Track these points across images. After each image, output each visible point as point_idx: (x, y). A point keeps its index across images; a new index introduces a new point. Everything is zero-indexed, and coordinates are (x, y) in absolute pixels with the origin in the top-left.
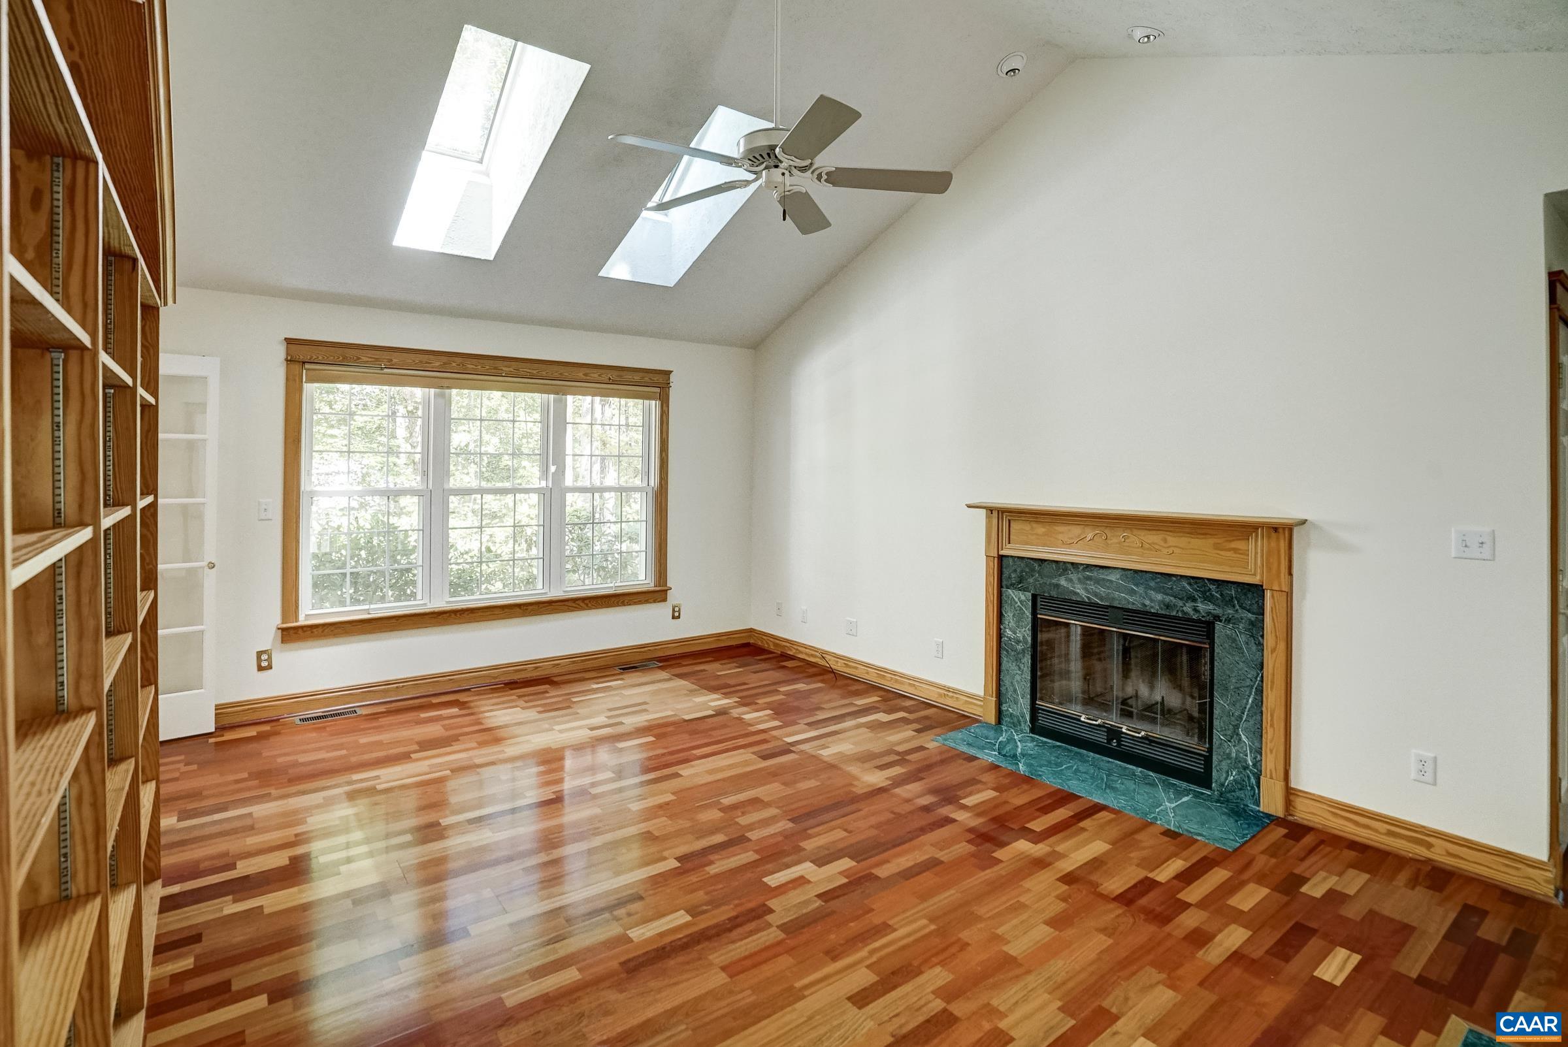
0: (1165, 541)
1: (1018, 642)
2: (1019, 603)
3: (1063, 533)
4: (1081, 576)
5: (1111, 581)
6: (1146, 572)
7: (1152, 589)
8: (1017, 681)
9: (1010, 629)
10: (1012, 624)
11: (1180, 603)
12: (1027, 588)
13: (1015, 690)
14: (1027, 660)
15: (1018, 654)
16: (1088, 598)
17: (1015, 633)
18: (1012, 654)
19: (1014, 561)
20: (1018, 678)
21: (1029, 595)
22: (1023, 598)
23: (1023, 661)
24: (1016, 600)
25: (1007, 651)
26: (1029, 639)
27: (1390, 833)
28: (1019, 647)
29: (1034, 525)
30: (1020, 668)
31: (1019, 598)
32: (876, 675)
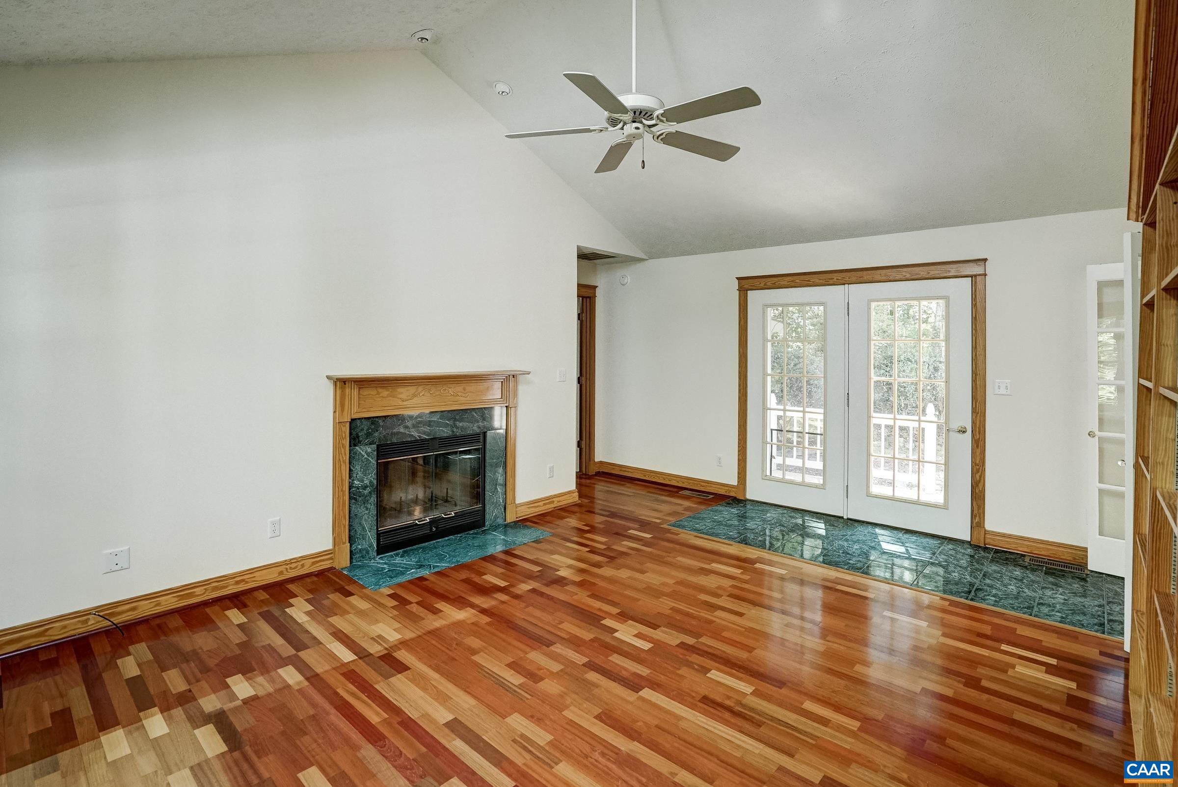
0: (464, 389)
1: (365, 487)
2: (366, 456)
3: (402, 393)
4: (415, 423)
5: (434, 421)
6: (454, 410)
7: (458, 421)
8: (365, 520)
9: (358, 480)
10: (360, 474)
11: (471, 425)
12: (373, 441)
13: (364, 528)
14: (373, 499)
15: (366, 497)
16: (419, 436)
17: (362, 481)
18: (360, 499)
19: (361, 422)
20: (366, 517)
21: (374, 446)
22: (369, 450)
23: (370, 502)
24: (363, 453)
25: (355, 499)
26: (375, 482)
27: (545, 504)
28: (366, 492)
29: (380, 390)
30: (367, 509)
31: (366, 451)
32: (176, 599)
